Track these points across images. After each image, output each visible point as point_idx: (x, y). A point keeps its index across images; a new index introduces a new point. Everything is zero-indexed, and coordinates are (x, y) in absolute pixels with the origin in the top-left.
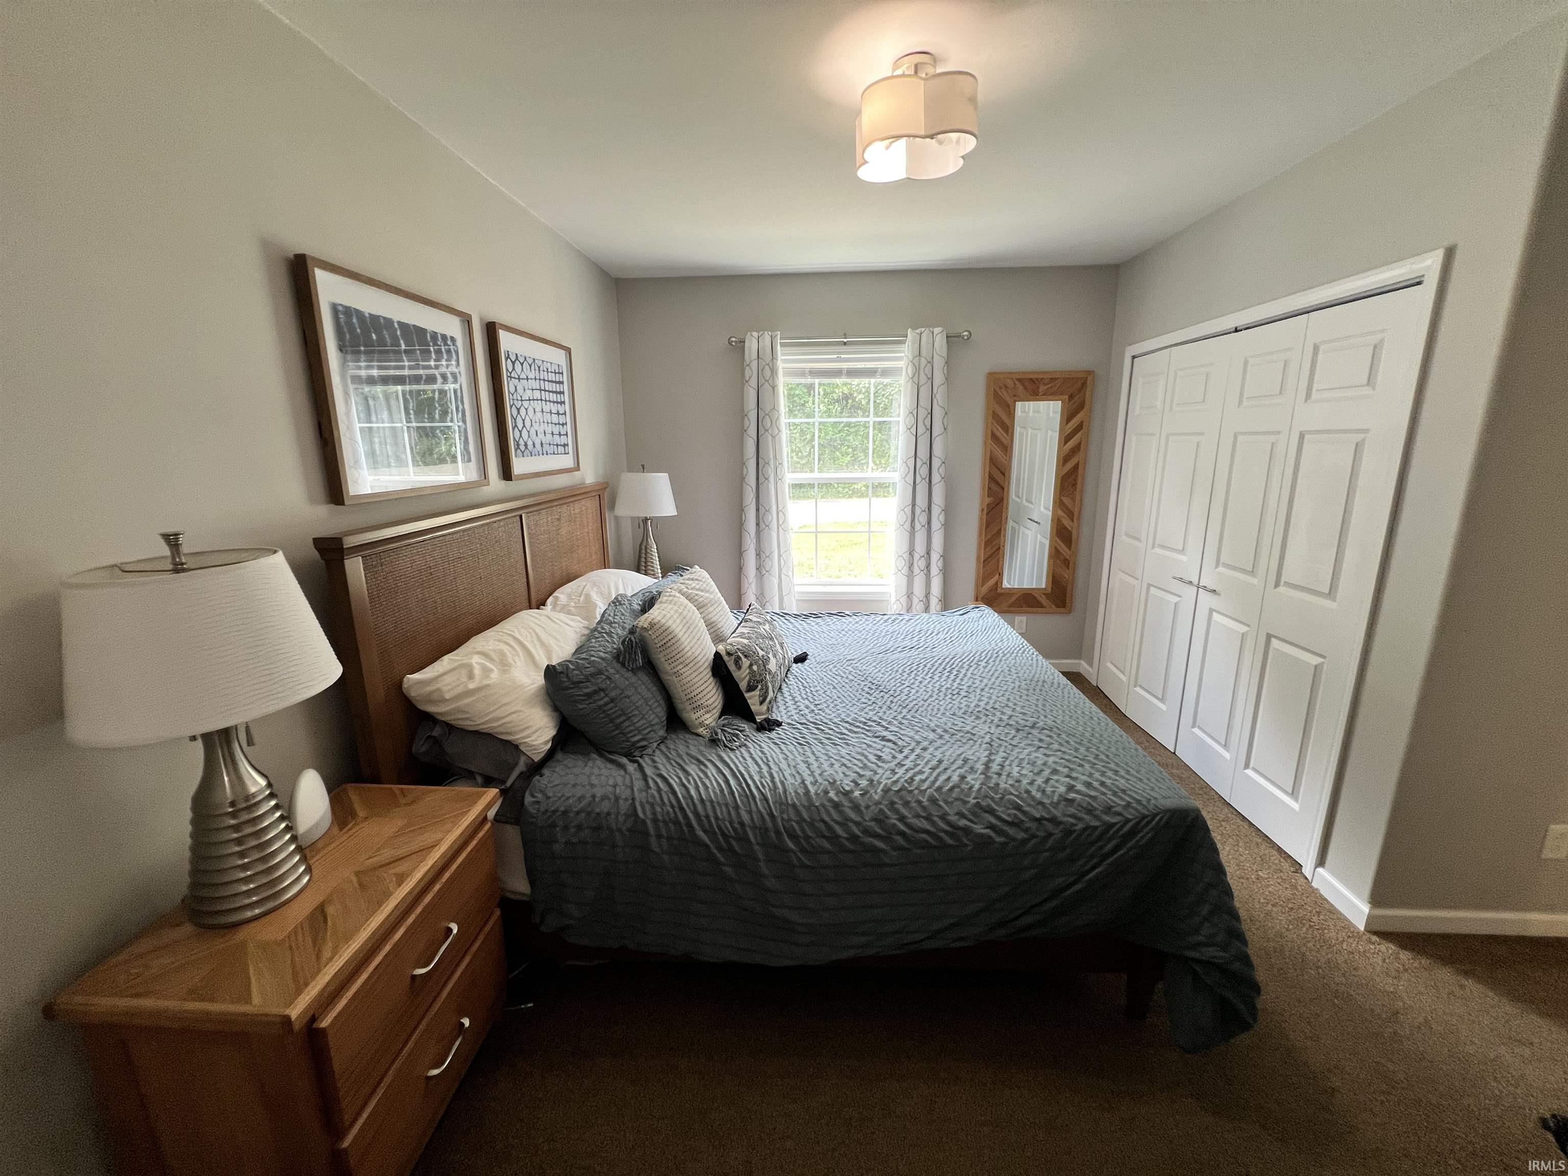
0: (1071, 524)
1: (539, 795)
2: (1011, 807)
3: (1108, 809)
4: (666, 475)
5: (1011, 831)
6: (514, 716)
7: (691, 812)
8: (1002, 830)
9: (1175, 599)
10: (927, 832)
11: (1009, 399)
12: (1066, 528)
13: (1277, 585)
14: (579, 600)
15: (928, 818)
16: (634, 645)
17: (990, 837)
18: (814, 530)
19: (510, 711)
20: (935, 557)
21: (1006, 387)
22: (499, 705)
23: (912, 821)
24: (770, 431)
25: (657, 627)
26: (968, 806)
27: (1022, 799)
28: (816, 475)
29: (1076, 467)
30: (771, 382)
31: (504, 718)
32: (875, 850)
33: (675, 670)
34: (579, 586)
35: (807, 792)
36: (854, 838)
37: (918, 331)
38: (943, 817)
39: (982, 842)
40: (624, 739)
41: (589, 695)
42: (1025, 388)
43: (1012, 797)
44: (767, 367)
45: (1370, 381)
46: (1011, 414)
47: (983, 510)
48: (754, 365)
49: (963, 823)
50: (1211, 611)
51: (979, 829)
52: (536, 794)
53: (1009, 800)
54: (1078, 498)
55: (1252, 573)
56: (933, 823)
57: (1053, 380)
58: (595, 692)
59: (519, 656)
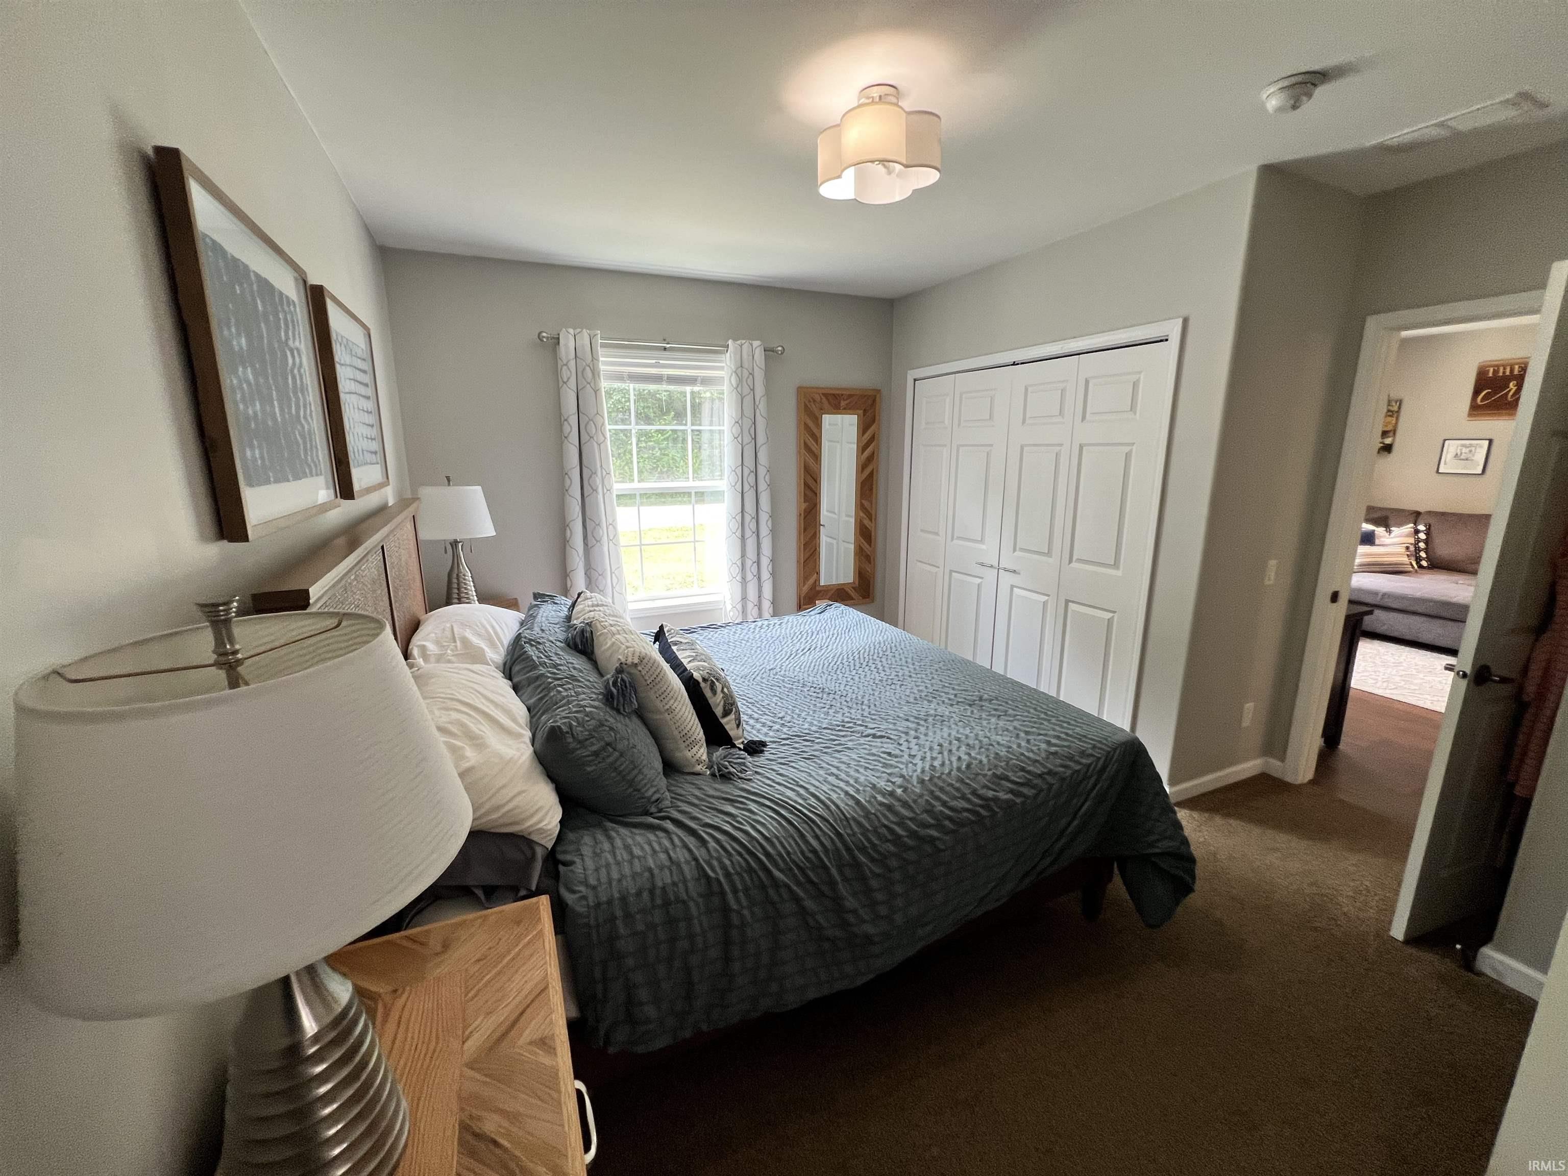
0: (870, 523)
1: (582, 888)
2: (1017, 770)
3: (1083, 753)
4: (479, 488)
5: (1025, 790)
6: (520, 798)
7: (762, 854)
8: (1019, 792)
9: (978, 581)
10: (967, 810)
11: (817, 412)
12: (866, 528)
13: (1070, 561)
14: (456, 647)
15: (964, 797)
16: (628, 685)
17: (1013, 801)
18: (639, 543)
19: (511, 795)
20: (765, 561)
21: (814, 401)
22: (494, 790)
23: (953, 803)
24: (595, 438)
25: (645, 661)
26: (988, 778)
27: (1022, 762)
28: (636, 485)
29: (871, 474)
30: (592, 384)
31: (504, 805)
32: (932, 840)
33: (667, 707)
34: (444, 629)
35: (858, 802)
36: (913, 834)
37: (739, 342)
38: (974, 793)
39: (1010, 805)
40: (639, 796)
41: (596, 754)
42: (829, 403)
43: (1014, 761)
44: (588, 368)
45: (1133, 408)
46: (819, 425)
47: (800, 514)
48: (572, 364)
49: (990, 794)
50: (1012, 587)
51: (1003, 796)
52: (577, 888)
53: (1014, 765)
54: (874, 501)
55: (1049, 554)
56: (968, 801)
57: (850, 396)
58: (603, 749)
59: (481, 723)
